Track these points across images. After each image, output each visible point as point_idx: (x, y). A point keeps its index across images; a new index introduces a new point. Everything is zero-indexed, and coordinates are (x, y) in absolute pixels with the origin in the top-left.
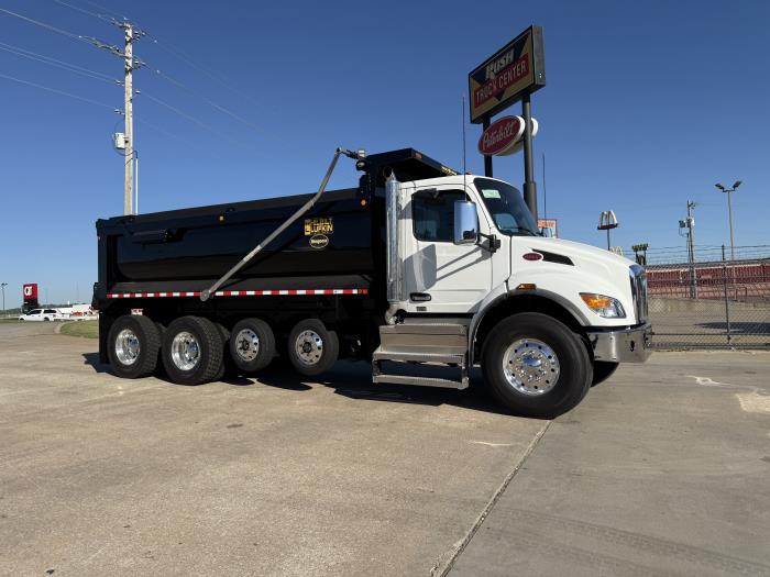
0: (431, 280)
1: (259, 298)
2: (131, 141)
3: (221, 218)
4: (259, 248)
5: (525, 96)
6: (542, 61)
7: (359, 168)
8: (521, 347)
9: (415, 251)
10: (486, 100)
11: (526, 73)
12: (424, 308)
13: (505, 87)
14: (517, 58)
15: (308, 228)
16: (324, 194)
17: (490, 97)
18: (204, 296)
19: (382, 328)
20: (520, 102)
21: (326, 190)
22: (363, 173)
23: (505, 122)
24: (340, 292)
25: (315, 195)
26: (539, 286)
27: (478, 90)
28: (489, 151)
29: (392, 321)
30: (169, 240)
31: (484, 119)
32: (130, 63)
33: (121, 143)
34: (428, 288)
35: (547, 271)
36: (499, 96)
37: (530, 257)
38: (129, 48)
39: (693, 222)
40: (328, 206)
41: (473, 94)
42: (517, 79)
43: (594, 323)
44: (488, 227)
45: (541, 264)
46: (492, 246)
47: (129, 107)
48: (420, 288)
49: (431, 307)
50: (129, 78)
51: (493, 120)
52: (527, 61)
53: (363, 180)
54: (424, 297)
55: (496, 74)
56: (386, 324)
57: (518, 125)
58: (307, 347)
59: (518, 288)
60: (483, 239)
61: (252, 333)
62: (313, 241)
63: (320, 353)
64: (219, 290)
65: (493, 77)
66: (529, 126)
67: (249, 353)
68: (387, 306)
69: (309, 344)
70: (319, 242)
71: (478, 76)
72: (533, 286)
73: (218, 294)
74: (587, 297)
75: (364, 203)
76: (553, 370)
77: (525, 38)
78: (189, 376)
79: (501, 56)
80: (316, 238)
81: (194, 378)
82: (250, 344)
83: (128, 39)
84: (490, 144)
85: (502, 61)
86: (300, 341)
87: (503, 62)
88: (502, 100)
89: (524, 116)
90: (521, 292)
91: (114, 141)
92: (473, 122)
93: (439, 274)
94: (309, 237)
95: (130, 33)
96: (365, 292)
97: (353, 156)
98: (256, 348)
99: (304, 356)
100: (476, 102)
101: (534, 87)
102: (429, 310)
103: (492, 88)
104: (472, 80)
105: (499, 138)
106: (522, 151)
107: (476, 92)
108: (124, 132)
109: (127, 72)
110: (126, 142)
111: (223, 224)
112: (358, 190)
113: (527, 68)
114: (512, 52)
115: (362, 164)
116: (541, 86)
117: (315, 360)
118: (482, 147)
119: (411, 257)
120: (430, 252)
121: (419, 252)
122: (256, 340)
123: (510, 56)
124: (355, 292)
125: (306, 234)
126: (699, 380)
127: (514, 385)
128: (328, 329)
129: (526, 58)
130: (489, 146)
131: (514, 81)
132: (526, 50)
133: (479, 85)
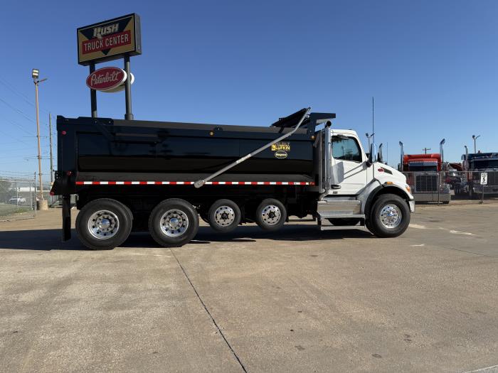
0: (341, 178)
3: (212, 134)
4: (249, 156)
5: (127, 56)
9: (333, 164)
11: (129, 42)
12: (336, 192)
13: (111, 47)
14: (121, 31)
15: (274, 146)
17: (96, 50)
19: (318, 203)
20: (123, 60)
23: (111, 70)
24: (298, 183)
26: (394, 183)
27: (87, 42)
28: (94, 86)
29: (323, 199)
34: (340, 182)
36: (106, 51)
37: (379, 170)
41: (81, 43)
42: (121, 44)
44: (364, 156)
48: (336, 182)
49: (340, 192)
52: (130, 35)
55: (103, 36)
56: (320, 200)
57: (122, 75)
58: (272, 215)
59: (386, 183)
62: (277, 154)
63: (279, 217)
64: (209, 181)
65: (99, 37)
66: (129, 77)
67: (227, 221)
69: (274, 213)
70: (281, 155)
71: (87, 32)
72: (392, 183)
75: (313, 137)
77: (129, 19)
80: (279, 153)
85: (108, 28)
87: (110, 30)
90: (388, 185)
92: (79, 63)
93: (345, 176)
94: (275, 152)
96: (311, 184)
98: (232, 218)
100: (83, 50)
101: (135, 53)
103: (98, 44)
104: (80, 34)
105: (106, 80)
107: (83, 43)
111: (213, 137)
113: (130, 39)
114: (117, 25)
116: (139, 54)
117: (275, 222)
118: (89, 82)
120: (341, 165)
121: (335, 165)
122: (232, 212)
123: (116, 28)
124: (307, 184)
125: (273, 150)
128: (282, 204)
129: (129, 32)
130: (96, 83)
131: (118, 45)
132: (129, 27)
133: (87, 39)
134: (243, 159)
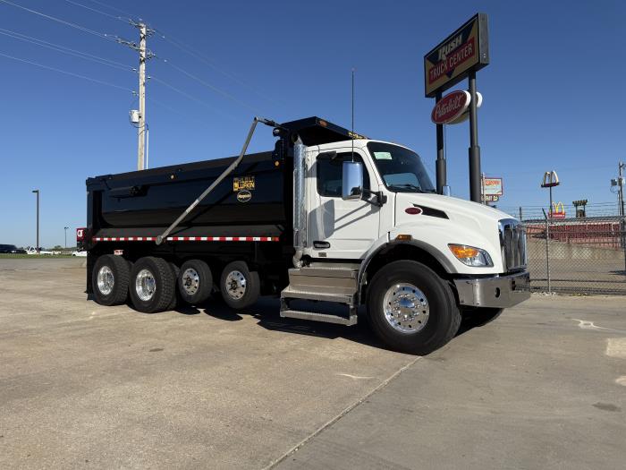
0: (329, 232)
1: (198, 242)
2: (143, 117)
3: (172, 177)
4: (197, 202)
5: (471, 73)
6: (486, 43)
7: (275, 135)
8: (399, 290)
9: (318, 205)
10: (438, 77)
11: (473, 54)
12: (324, 254)
13: (455, 66)
14: (465, 42)
15: (236, 185)
16: (245, 157)
17: (441, 75)
18: (158, 241)
19: (290, 270)
20: (467, 79)
21: (246, 153)
22: (278, 138)
23: (454, 96)
24: (258, 239)
25: (238, 157)
26: (414, 237)
27: (433, 69)
28: (440, 121)
29: (299, 264)
30: (135, 195)
31: (436, 94)
32: (144, 55)
33: (135, 118)
34: (327, 237)
35: (426, 224)
36: (449, 74)
37: (411, 211)
38: (143, 43)
39: (624, 182)
40: (251, 166)
41: (427, 73)
42: (466, 59)
43: (460, 271)
44: (377, 184)
45: (420, 217)
46: (380, 201)
47: (142, 89)
49: (330, 253)
50: (143, 67)
51: (444, 94)
52: (473, 45)
53: (278, 144)
54: (325, 245)
56: (293, 266)
57: (465, 98)
58: (234, 285)
59: (398, 238)
60: (373, 196)
61: (194, 272)
62: (240, 196)
63: (243, 290)
64: (169, 236)
65: (444, 58)
66: (475, 99)
67: (192, 288)
68: (294, 252)
69: (236, 282)
70: (244, 196)
71: (432, 57)
72: (409, 237)
73: (170, 239)
74: (454, 247)
75: (277, 164)
76: (424, 312)
77: (472, 24)
78: (146, 306)
79: (451, 40)
80: (242, 194)
81: (151, 308)
82: (193, 282)
83: (142, 36)
84: (442, 113)
85: (452, 44)
86: (229, 280)
87: (453, 45)
88: (453, 77)
89: (470, 91)
90: (399, 242)
91: (130, 118)
92: (427, 96)
93: (337, 225)
94: (237, 193)
95: (144, 30)
96: (277, 239)
97: (270, 124)
98: (197, 285)
99: (231, 292)
100: (430, 79)
101: (479, 66)
102: (328, 256)
103: (443, 67)
104: (427, 61)
105: (449, 109)
106: (469, 120)
107: (430, 71)
108: (138, 109)
109: (141, 62)
110: (140, 117)
111: (173, 182)
112: (273, 153)
114: (461, 37)
115: (277, 131)
117: (240, 296)
118: (434, 117)
119: (315, 210)
120: (330, 206)
121: (321, 206)
122: (197, 278)
123: (459, 40)
124: (269, 239)
125: (235, 190)
126: (582, 324)
127: (392, 324)
128: (250, 270)
129: (472, 41)
130: (440, 116)
131: (463, 61)
132: (473, 34)
133: (432, 66)
134: (192, 207)
